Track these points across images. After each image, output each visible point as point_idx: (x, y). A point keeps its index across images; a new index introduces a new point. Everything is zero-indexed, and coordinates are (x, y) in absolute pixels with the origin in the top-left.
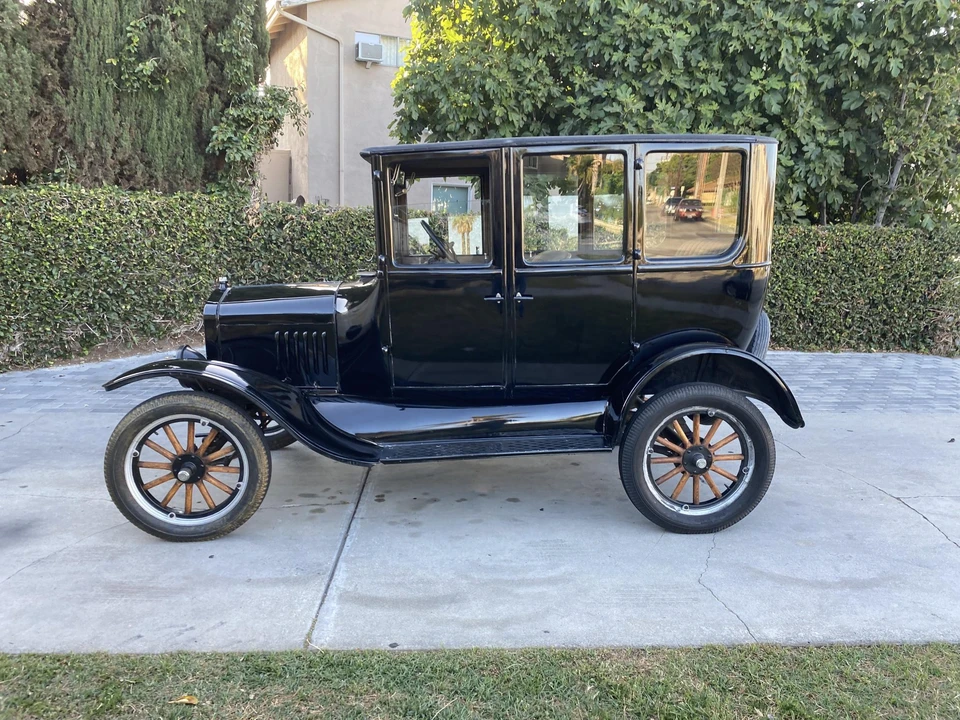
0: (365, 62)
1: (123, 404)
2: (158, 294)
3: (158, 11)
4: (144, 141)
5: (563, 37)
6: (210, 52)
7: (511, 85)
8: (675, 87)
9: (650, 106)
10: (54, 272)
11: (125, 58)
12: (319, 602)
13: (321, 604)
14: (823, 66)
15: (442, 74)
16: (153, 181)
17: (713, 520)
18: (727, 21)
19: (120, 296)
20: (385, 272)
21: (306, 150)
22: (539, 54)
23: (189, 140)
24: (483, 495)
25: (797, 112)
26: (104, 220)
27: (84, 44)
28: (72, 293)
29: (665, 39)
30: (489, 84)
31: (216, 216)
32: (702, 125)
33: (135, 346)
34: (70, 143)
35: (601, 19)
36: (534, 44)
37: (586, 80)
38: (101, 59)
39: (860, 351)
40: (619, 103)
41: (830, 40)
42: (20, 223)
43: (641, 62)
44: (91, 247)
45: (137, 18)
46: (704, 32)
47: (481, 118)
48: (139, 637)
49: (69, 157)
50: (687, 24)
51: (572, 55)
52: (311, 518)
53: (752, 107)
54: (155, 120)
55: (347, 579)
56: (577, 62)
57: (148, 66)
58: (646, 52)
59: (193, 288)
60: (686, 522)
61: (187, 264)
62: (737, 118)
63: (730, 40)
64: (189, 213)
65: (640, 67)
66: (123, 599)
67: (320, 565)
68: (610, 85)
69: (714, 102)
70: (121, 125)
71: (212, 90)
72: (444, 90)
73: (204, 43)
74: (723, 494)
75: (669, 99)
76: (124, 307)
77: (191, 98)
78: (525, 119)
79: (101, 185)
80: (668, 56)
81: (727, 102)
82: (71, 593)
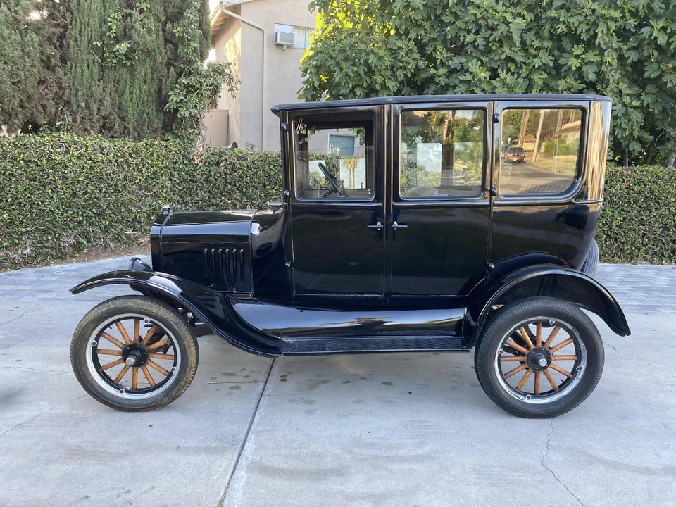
0: (282, 45)
1: (99, 295)
2: (129, 213)
3: (131, 6)
4: (120, 102)
5: (429, 24)
6: (168, 37)
7: (388, 60)
8: (513, 61)
9: (494, 75)
10: (54, 197)
11: (107, 41)
12: (232, 470)
13: (233, 472)
14: (630, 44)
15: (336, 52)
16: (127, 131)
17: (551, 408)
18: (556, 9)
19: (101, 215)
20: (289, 203)
21: (239, 109)
22: (409, 37)
23: (152, 101)
24: (363, 378)
25: (608, 80)
26: (91, 160)
27: (77, 31)
28: (67, 212)
29: (507, 24)
30: (372, 59)
31: (171, 157)
32: (534, 90)
33: (112, 251)
34: (67, 103)
35: (457, 9)
36: (406, 29)
37: (445, 56)
38: (90, 42)
39: (654, 264)
40: (471, 73)
41: (636, 24)
42: (30, 161)
43: (488, 42)
44: (81, 179)
45: (116, 12)
46: (537, 18)
47: (365, 85)
48: (87, 497)
49: (67, 113)
50: (524, 13)
51: (435, 37)
52: (229, 394)
53: (573, 75)
54: (128, 87)
55: (255, 450)
56: (439, 43)
57: (123, 47)
58: (492, 34)
59: (154, 209)
60: (528, 409)
61: (149, 191)
62: (562, 84)
63: (558, 24)
64: (152, 155)
65: (487, 45)
66: (79, 461)
67: (234, 436)
68: (464, 60)
69: (543, 73)
70: (104, 91)
71: (169, 65)
72: (338, 64)
73: (164, 30)
74: (560, 387)
75: (508, 70)
76: (104, 223)
77: (154, 71)
78: (398, 85)
79: (89, 134)
80: (509, 37)
81: (553, 72)
82: (39, 455)
